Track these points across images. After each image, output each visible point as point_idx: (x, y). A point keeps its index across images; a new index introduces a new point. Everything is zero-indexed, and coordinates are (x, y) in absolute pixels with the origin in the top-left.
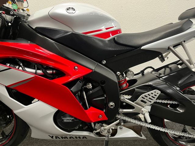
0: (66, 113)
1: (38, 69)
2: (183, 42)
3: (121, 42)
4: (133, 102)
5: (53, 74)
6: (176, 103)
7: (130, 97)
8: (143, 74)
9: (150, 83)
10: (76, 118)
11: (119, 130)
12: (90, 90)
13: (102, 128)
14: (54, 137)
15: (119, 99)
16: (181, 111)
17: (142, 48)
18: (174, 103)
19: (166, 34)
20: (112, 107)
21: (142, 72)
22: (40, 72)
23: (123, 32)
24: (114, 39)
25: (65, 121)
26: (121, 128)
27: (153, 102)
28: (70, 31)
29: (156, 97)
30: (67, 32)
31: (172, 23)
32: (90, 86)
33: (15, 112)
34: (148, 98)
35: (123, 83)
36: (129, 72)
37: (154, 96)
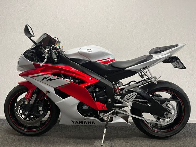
0: (85, 104)
1: (72, 79)
2: (147, 67)
3: (115, 66)
4: (122, 99)
5: (78, 82)
6: (147, 101)
7: (120, 97)
8: (129, 85)
9: (132, 89)
10: (90, 107)
11: (114, 118)
12: (98, 92)
13: (104, 115)
14: (75, 122)
15: (114, 97)
16: (150, 105)
17: (126, 69)
18: (146, 101)
19: (138, 62)
20: (110, 102)
21: (129, 84)
22: (72, 81)
23: (116, 60)
24: (111, 64)
25: (84, 108)
26: (115, 117)
27: (133, 100)
28: (88, 60)
29: (135, 97)
30: (87, 61)
31: (145, 56)
32: (98, 89)
33: (56, 103)
34: (130, 97)
35: (117, 90)
36: (120, 83)
37: (134, 96)
